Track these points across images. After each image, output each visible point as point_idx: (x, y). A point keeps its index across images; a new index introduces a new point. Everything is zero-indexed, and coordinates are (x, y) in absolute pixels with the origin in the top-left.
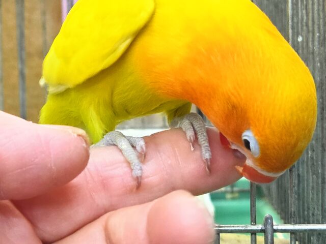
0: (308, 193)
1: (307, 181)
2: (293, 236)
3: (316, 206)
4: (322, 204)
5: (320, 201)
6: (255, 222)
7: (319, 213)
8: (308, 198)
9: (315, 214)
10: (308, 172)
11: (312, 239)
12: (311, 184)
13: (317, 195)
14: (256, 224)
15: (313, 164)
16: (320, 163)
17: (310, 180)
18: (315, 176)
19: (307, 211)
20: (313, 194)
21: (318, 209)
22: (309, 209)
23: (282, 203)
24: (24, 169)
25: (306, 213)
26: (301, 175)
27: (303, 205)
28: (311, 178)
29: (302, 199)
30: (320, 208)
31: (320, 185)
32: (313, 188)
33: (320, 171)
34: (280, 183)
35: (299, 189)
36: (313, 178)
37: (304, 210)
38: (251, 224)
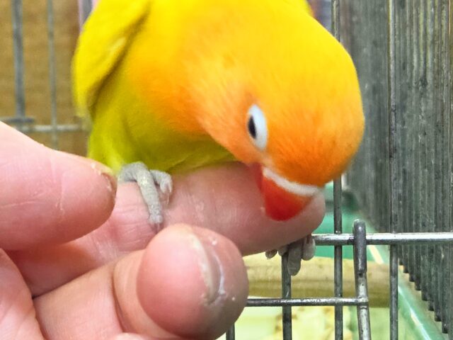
0: (417, 195)
1: (416, 178)
2: (394, 249)
3: (427, 213)
4: (436, 208)
5: (434, 204)
6: (341, 231)
7: (431, 221)
8: (417, 201)
9: (426, 224)
10: (417, 165)
11: (422, 259)
12: (421, 182)
13: (429, 196)
14: (341, 233)
15: (424, 153)
16: (433, 150)
17: (420, 178)
18: (426, 170)
19: (416, 221)
20: (424, 195)
21: (430, 215)
22: (417, 217)
23: (381, 213)
24: (22, 204)
25: (414, 223)
26: (408, 170)
27: (410, 213)
28: (421, 173)
29: (408, 205)
30: (433, 214)
31: (434, 181)
32: (424, 187)
33: (433, 162)
34: (379, 185)
35: (404, 192)
36: (423, 173)
37: (411, 220)
38: (335, 233)
